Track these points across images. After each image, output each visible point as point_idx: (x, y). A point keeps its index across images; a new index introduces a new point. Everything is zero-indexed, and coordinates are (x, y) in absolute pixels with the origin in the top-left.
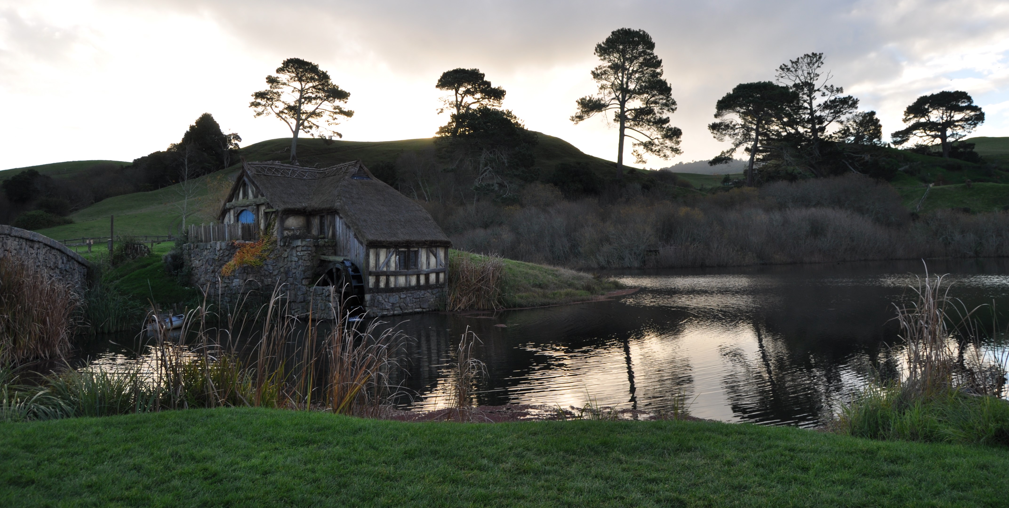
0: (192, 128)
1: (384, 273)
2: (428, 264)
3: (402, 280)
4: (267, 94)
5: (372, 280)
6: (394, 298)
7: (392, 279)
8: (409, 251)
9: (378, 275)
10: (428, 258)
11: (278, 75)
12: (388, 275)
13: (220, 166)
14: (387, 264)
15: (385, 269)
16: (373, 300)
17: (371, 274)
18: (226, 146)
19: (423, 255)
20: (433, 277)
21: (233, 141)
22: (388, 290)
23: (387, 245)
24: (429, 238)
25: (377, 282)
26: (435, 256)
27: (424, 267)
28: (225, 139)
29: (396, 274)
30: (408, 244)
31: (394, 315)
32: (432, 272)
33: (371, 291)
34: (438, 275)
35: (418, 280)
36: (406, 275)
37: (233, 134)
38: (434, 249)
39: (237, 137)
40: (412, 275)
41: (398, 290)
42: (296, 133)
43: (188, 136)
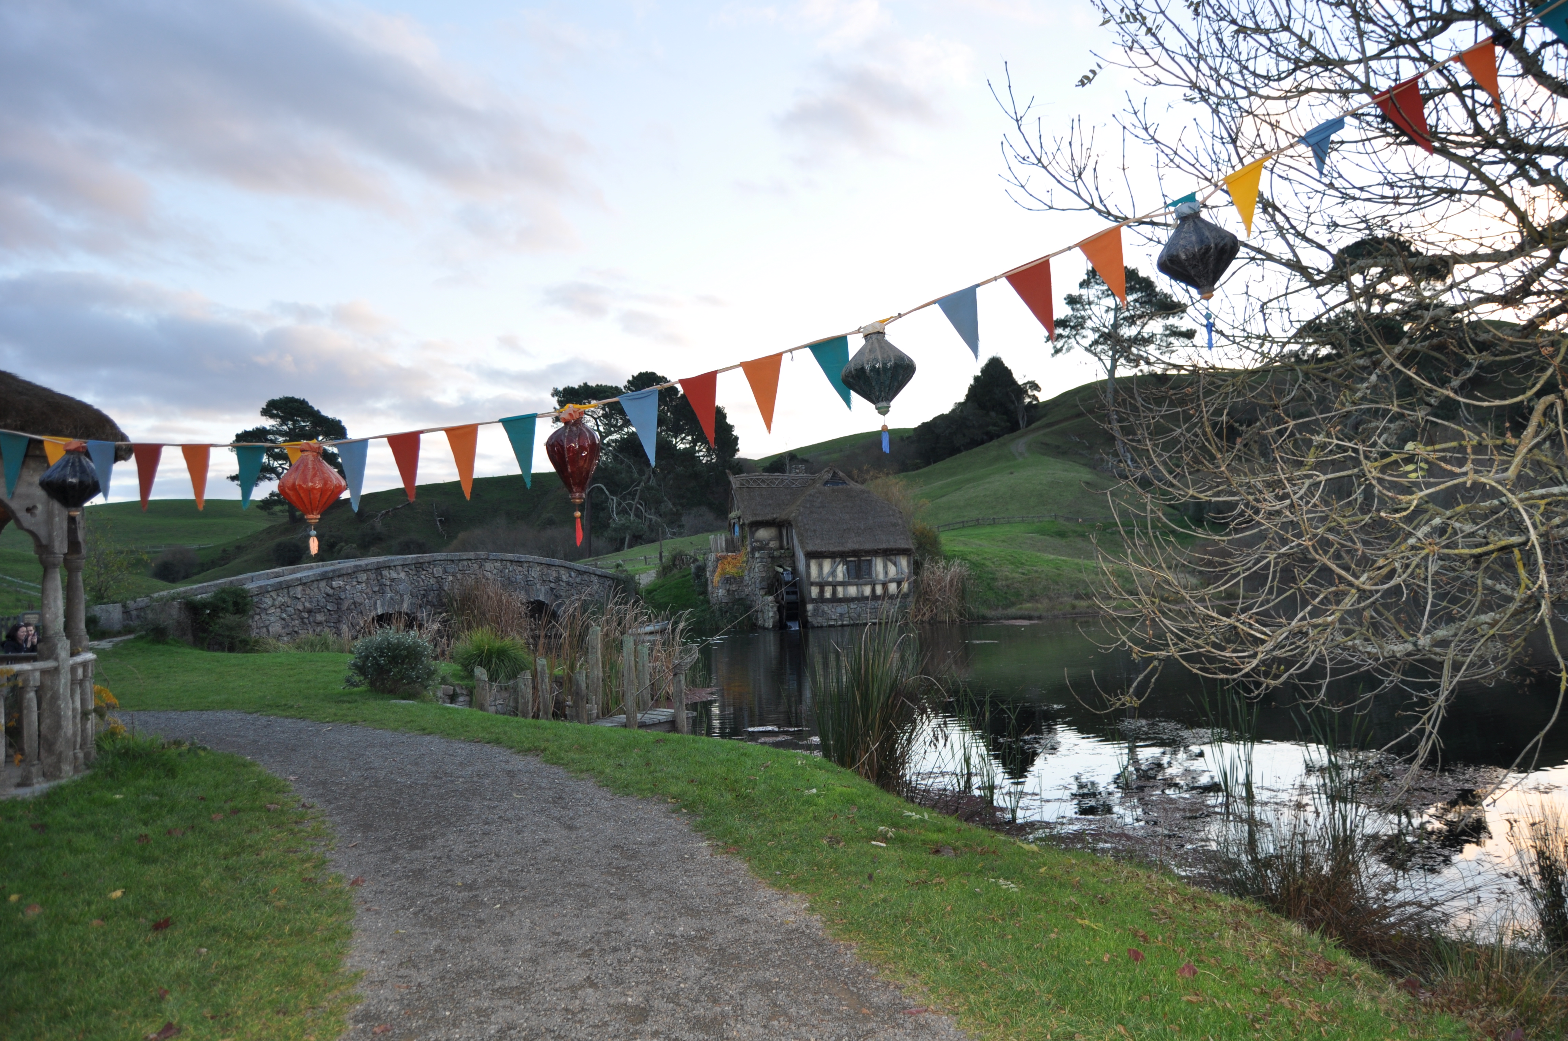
0: (976, 379)
1: (829, 584)
2: (886, 573)
3: (852, 591)
4: (1070, 320)
5: (814, 592)
6: (842, 608)
7: (840, 589)
8: (859, 561)
9: (822, 586)
10: (885, 567)
11: (1084, 292)
12: (834, 585)
13: (1014, 427)
14: (833, 573)
15: (830, 579)
16: (815, 610)
17: (812, 584)
18: (1020, 399)
19: (878, 565)
20: (892, 588)
21: (1030, 392)
22: (835, 599)
23: (832, 556)
24: (884, 546)
25: (822, 592)
26: (895, 564)
27: (881, 576)
28: (1020, 391)
29: (843, 584)
30: (855, 553)
31: (842, 626)
32: (892, 581)
33: (813, 601)
34: (899, 583)
35: (873, 591)
36: (857, 585)
37: (1029, 382)
38: (893, 557)
39: (1035, 386)
40: (866, 584)
41: (847, 600)
42: (1112, 371)
43: (973, 392)
